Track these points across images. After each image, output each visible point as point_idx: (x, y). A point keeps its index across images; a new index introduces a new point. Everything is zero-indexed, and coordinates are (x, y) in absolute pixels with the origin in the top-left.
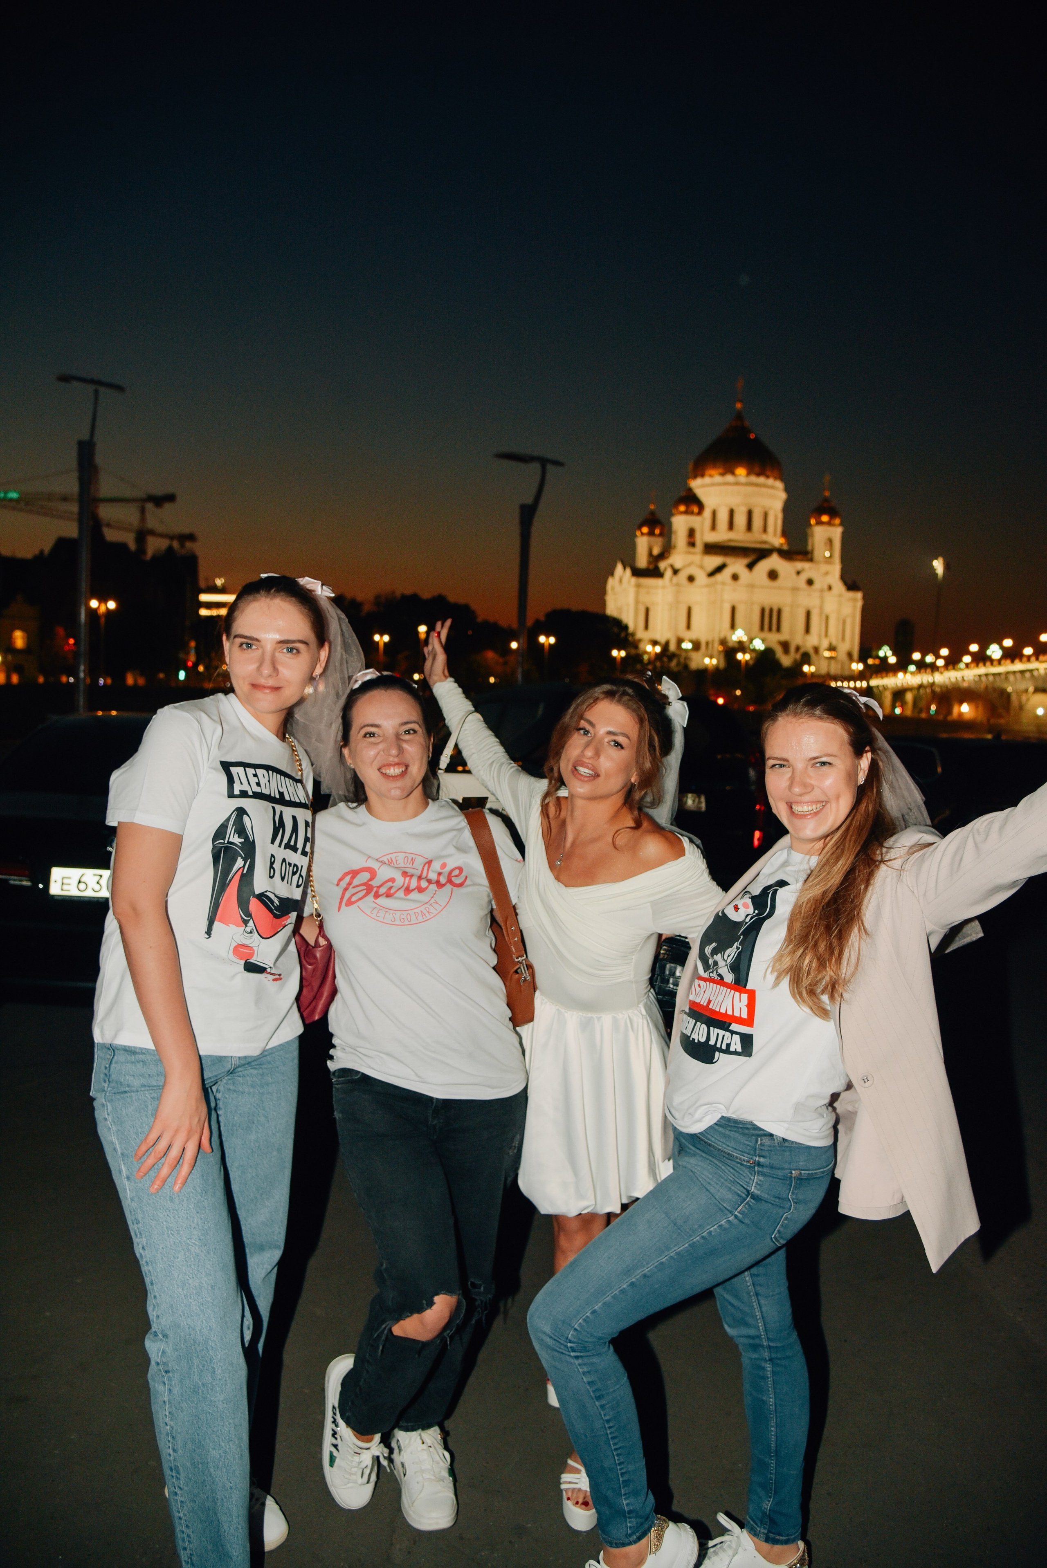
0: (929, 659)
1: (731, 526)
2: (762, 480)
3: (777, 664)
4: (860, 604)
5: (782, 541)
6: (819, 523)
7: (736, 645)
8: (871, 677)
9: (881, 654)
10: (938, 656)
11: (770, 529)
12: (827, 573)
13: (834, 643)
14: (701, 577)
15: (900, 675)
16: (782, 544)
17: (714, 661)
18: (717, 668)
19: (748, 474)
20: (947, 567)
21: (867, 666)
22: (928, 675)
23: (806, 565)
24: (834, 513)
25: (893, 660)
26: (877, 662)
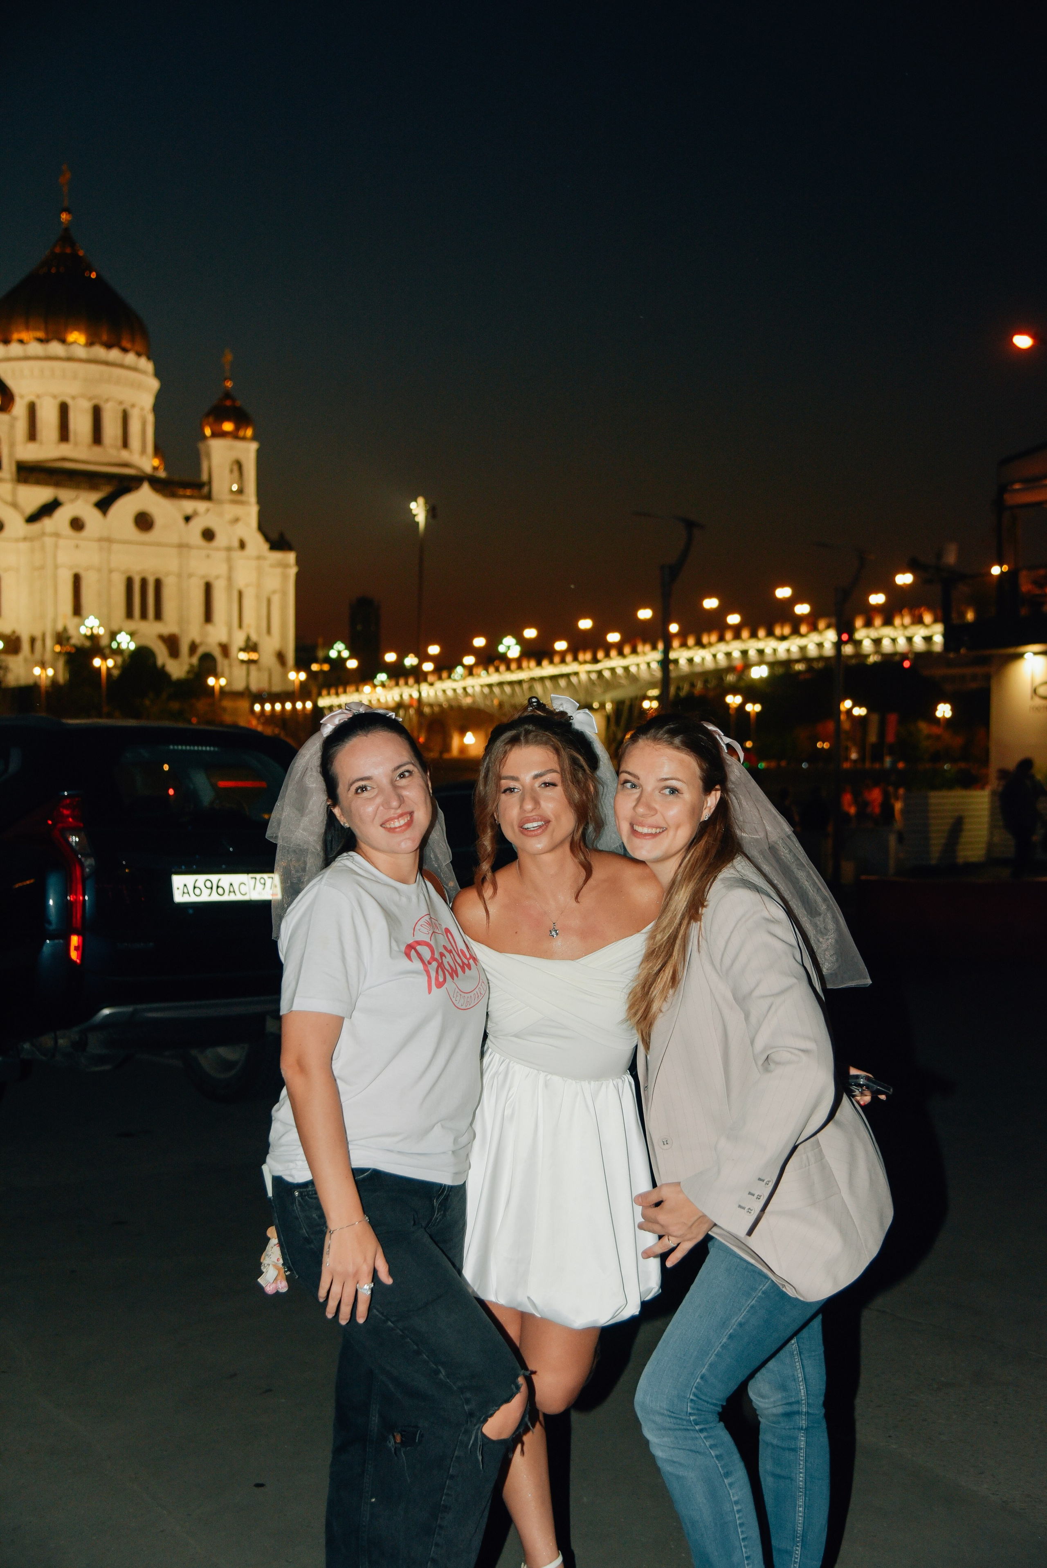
0: (410, 661)
1: (64, 434)
2: (114, 354)
3: (162, 674)
4: (293, 571)
5: (156, 462)
6: (219, 434)
7: (88, 644)
8: (319, 694)
9: (333, 654)
10: (424, 657)
11: (135, 441)
12: (236, 520)
13: (254, 637)
14: (15, 524)
15: (367, 689)
16: (155, 469)
17: (50, 672)
18: (54, 682)
19: (90, 344)
20: (432, 512)
21: (311, 675)
22: (411, 687)
23: (201, 506)
24: (241, 418)
25: (352, 664)
26: (326, 667)
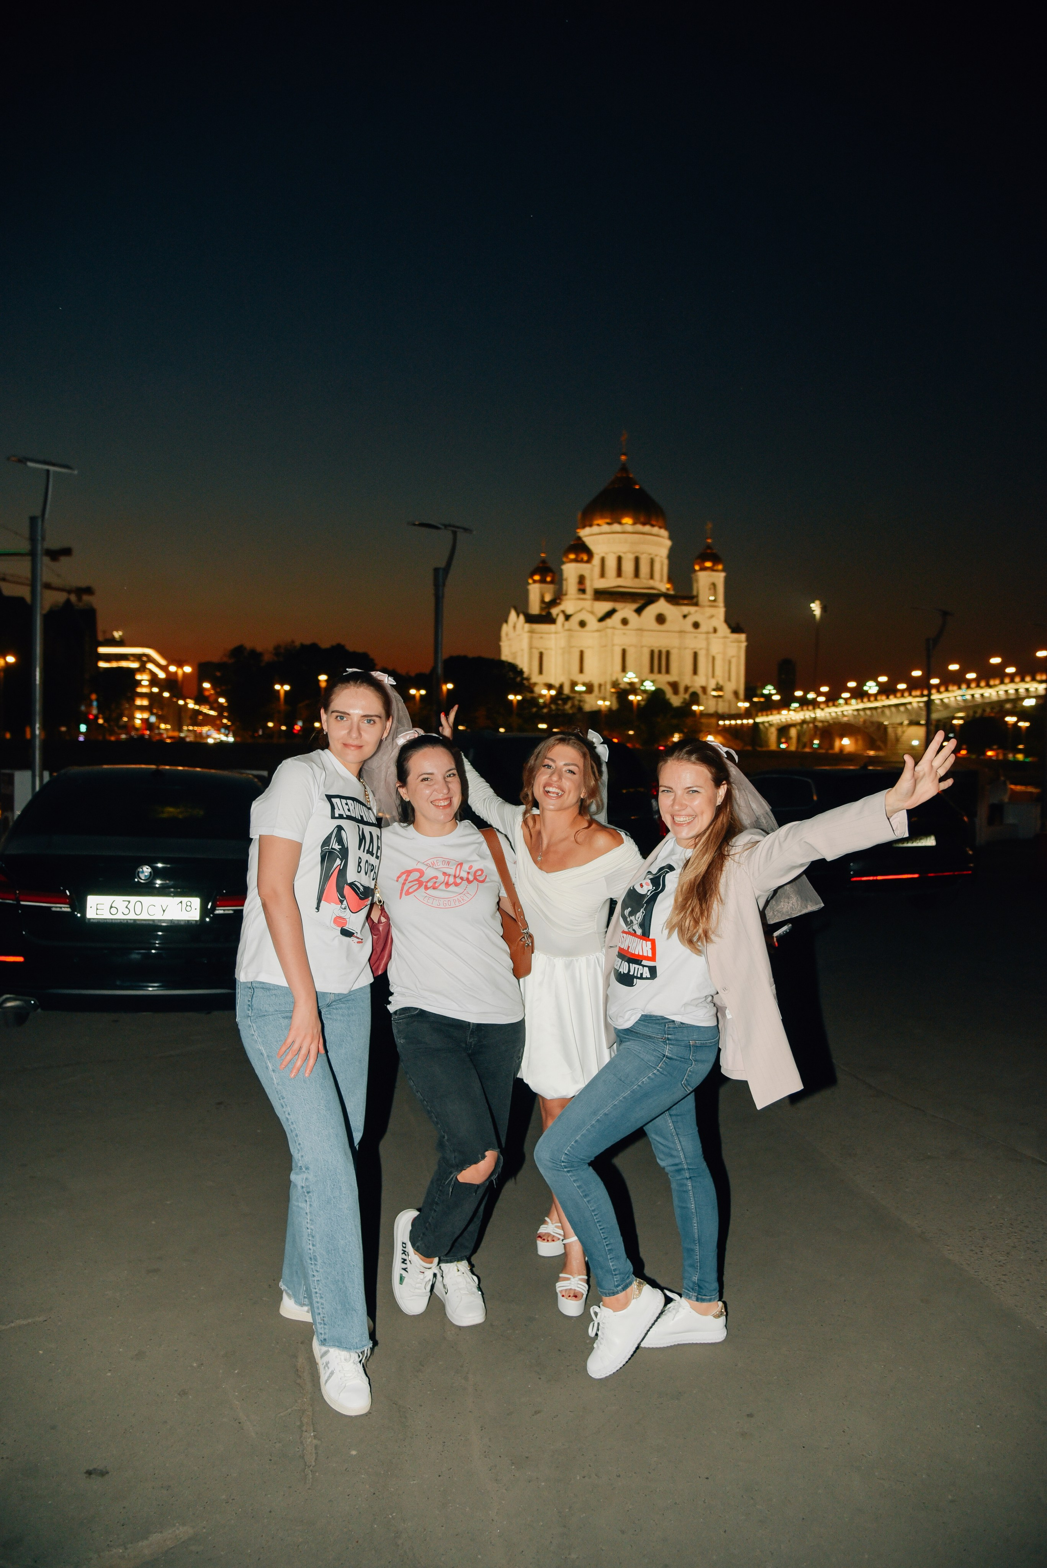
0: (811, 696)
1: (619, 573)
2: (647, 528)
3: (667, 704)
4: (744, 644)
5: (668, 586)
6: (704, 569)
7: (628, 687)
8: (757, 716)
9: (765, 692)
10: (819, 694)
11: (657, 575)
12: (712, 617)
13: (721, 683)
14: (592, 622)
15: (784, 712)
16: (668, 589)
17: (608, 703)
18: (610, 709)
19: (634, 524)
20: (824, 609)
21: (753, 704)
22: (810, 711)
23: (692, 609)
24: (716, 559)
25: (776, 698)
26: (762, 700)
